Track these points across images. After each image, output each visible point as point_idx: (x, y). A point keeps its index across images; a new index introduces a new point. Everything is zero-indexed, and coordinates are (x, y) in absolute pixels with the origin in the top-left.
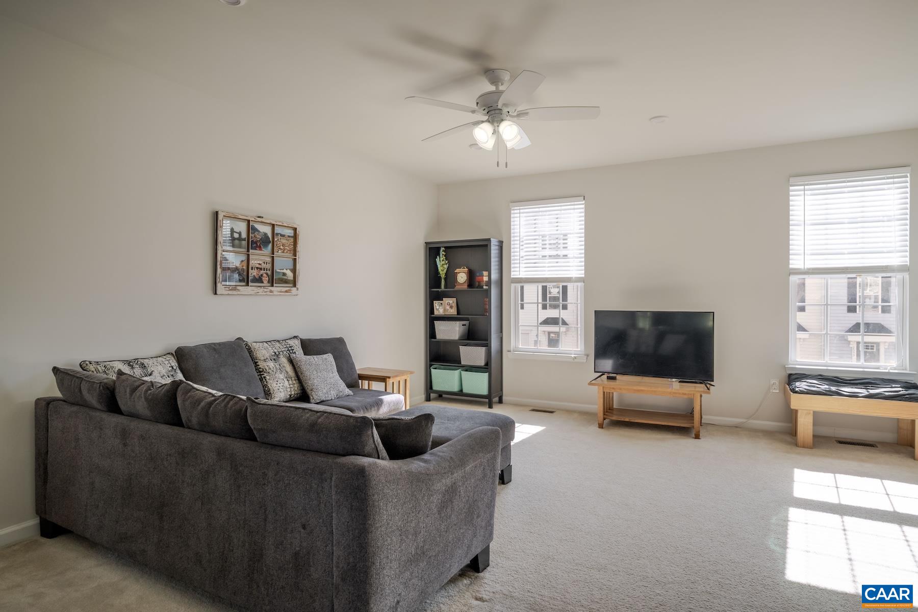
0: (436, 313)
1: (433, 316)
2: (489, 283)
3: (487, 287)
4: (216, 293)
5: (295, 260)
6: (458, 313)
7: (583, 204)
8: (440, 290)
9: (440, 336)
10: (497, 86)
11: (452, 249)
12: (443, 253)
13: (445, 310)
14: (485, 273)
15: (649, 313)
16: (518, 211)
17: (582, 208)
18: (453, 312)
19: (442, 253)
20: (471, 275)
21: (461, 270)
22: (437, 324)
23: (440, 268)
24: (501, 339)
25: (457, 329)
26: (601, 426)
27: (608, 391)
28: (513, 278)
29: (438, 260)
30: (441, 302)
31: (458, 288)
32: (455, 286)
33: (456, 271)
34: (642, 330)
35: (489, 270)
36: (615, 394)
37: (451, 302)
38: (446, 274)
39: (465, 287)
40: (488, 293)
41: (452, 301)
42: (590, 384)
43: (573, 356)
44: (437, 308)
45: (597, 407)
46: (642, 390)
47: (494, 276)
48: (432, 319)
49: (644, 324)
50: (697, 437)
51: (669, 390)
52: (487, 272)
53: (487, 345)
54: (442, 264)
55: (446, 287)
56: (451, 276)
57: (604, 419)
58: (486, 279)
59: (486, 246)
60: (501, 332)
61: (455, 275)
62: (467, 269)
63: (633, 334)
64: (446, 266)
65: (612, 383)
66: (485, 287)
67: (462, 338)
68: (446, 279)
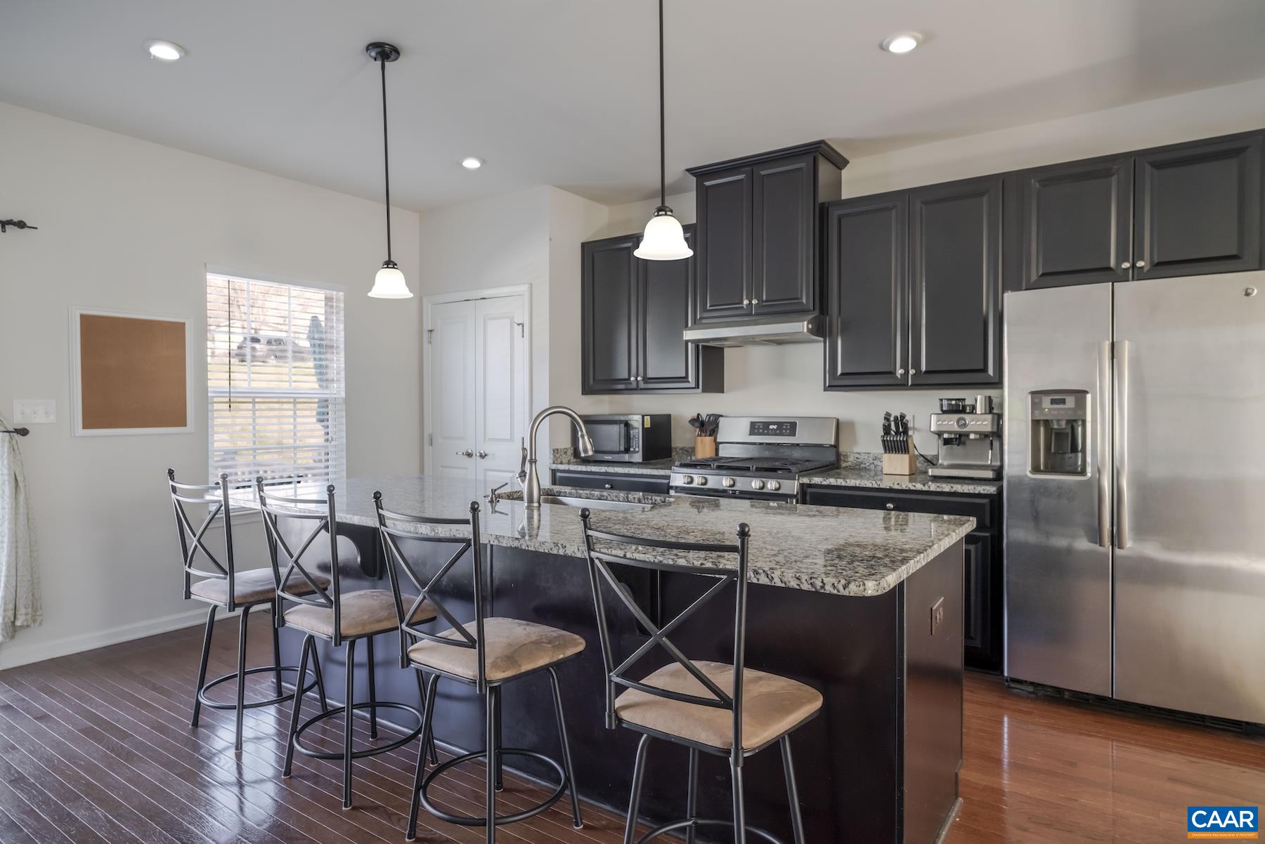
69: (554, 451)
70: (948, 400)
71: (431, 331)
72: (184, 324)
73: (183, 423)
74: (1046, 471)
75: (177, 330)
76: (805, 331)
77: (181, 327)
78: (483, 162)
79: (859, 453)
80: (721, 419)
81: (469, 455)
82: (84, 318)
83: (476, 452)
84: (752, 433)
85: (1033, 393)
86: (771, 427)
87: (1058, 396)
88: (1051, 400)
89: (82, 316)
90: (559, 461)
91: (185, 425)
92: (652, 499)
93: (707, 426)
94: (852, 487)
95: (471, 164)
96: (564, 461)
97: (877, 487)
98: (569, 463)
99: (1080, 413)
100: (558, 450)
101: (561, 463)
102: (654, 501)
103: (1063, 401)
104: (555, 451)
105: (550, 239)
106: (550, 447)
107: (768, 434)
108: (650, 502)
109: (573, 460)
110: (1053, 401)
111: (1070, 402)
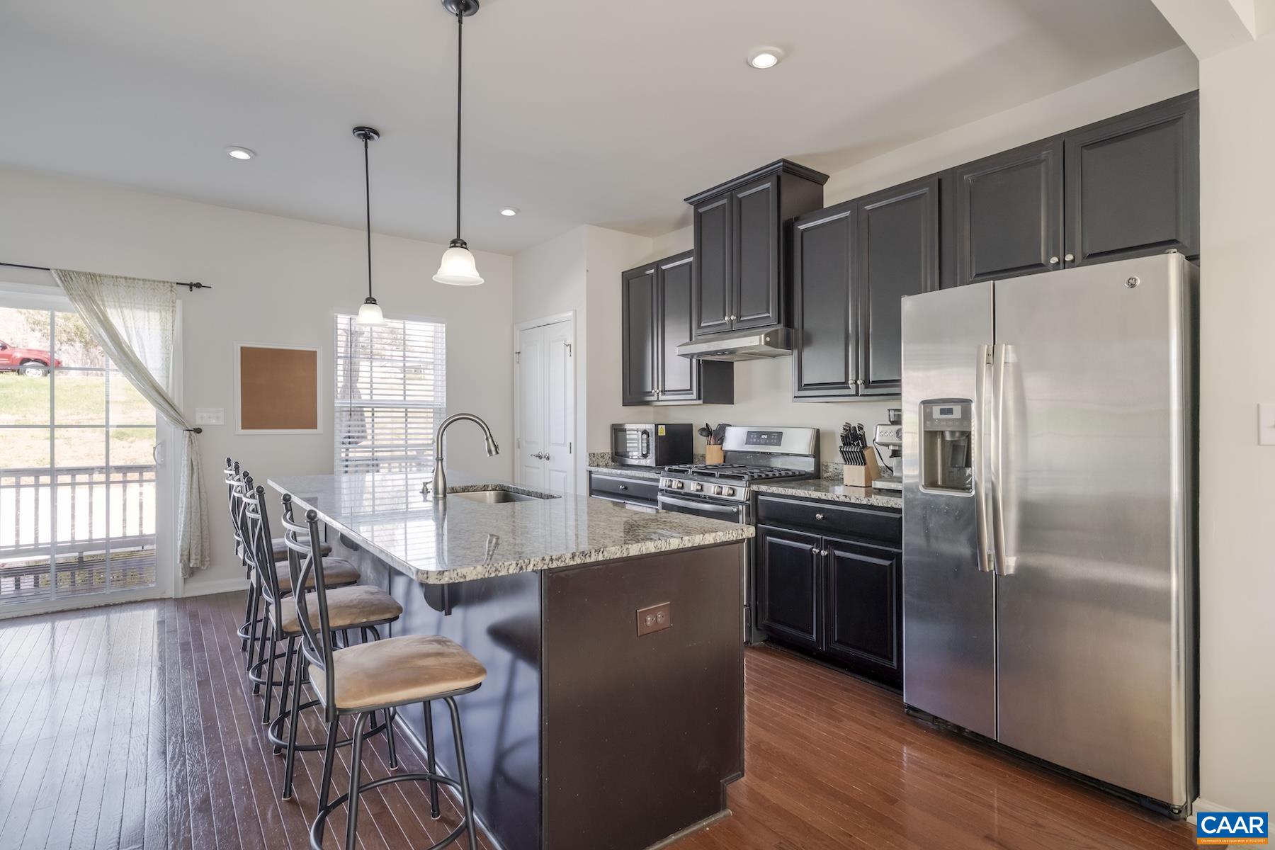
69: (589, 454)
70: (895, 410)
71: (519, 353)
72: (316, 352)
73: (313, 425)
74: (945, 486)
75: (309, 358)
76: (763, 343)
77: (313, 355)
78: (517, 211)
80: (728, 428)
81: (540, 457)
82: (244, 351)
83: (543, 454)
84: (748, 442)
85: (924, 402)
86: (763, 436)
87: (946, 405)
88: (941, 409)
89: (242, 348)
90: (596, 464)
91: (315, 427)
93: (716, 435)
94: (790, 495)
95: (508, 213)
96: (601, 464)
98: (607, 466)
99: (965, 423)
100: (594, 454)
101: (598, 466)
103: (950, 411)
104: (592, 455)
105: (587, 271)
106: (587, 451)
107: (760, 444)
109: (610, 463)
110: (943, 412)
111: (957, 411)
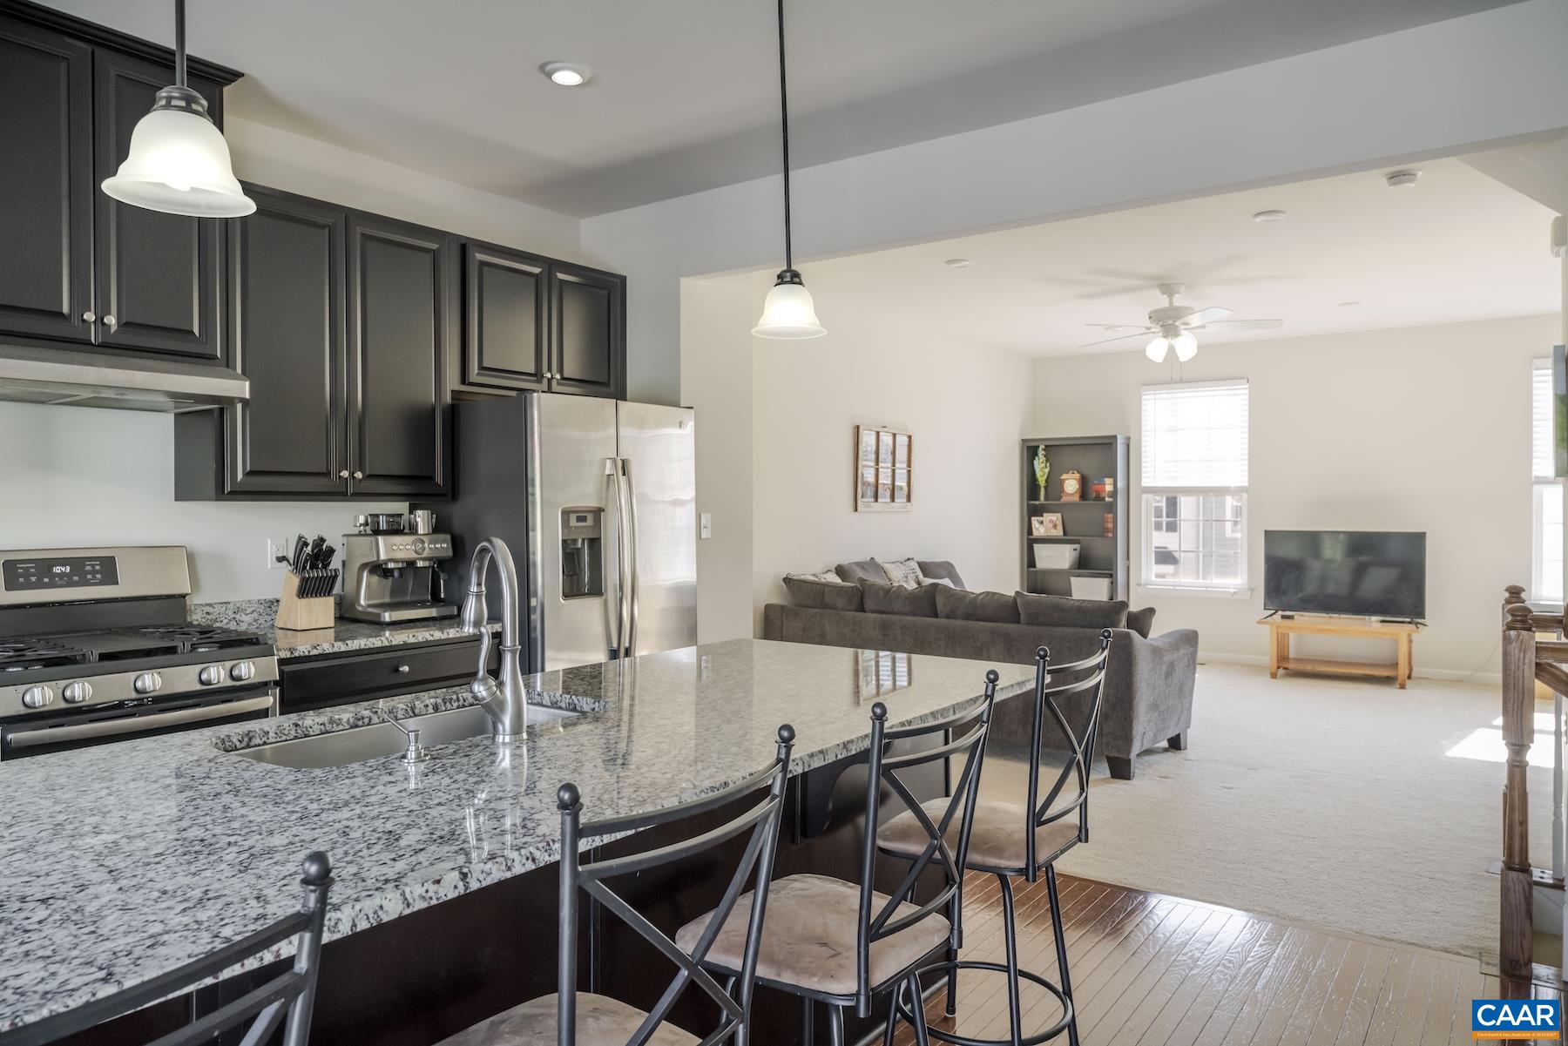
0: (1036, 533)
1: (1031, 537)
2: (1114, 494)
3: (1111, 500)
4: (856, 510)
5: (909, 472)
6: (1065, 534)
7: (1246, 389)
8: (1037, 503)
9: (1041, 564)
10: (1171, 296)
11: (1056, 449)
12: (1043, 452)
13: (1046, 531)
14: (1108, 481)
15: (1342, 536)
16: (1153, 396)
17: (1245, 394)
18: (1059, 532)
19: (1041, 452)
20: (1084, 482)
21: (1070, 475)
22: (1036, 547)
23: (1039, 473)
24: (1128, 568)
25: (1067, 554)
26: (1274, 676)
27: (1283, 631)
28: (1145, 487)
29: (1036, 462)
30: (1041, 519)
31: (1065, 499)
32: (1061, 497)
33: (1062, 477)
34: (1330, 561)
35: (1114, 476)
36: (1292, 635)
37: (1054, 518)
38: (1046, 481)
39: (1076, 498)
40: (1112, 508)
41: (1056, 517)
42: (1259, 622)
43: (1232, 591)
44: (1037, 526)
45: (1268, 658)
46: (1330, 630)
47: (1121, 484)
48: (1030, 542)
49: (1333, 552)
50: (1402, 687)
51: (1366, 629)
52: (1112, 479)
53: (1111, 576)
54: (1041, 468)
55: (1046, 498)
56: (1054, 484)
57: (1279, 668)
58: (1109, 488)
59: (1111, 444)
60: (1128, 559)
61: (1062, 482)
62: (1078, 475)
63: (1315, 567)
64: (1047, 470)
65: (1287, 622)
66: (1107, 499)
67: (1072, 567)
68: (1046, 488)
79: (210, 605)
84: (12, 585)
85: (564, 510)
86: (57, 569)
88: (577, 517)
92: (458, 699)
97: (388, 644)
99: (597, 530)
102: (462, 702)
103: (585, 519)
107: (51, 585)
108: (455, 705)
111: (590, 518)
